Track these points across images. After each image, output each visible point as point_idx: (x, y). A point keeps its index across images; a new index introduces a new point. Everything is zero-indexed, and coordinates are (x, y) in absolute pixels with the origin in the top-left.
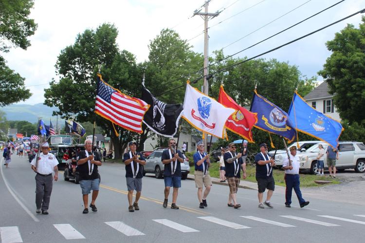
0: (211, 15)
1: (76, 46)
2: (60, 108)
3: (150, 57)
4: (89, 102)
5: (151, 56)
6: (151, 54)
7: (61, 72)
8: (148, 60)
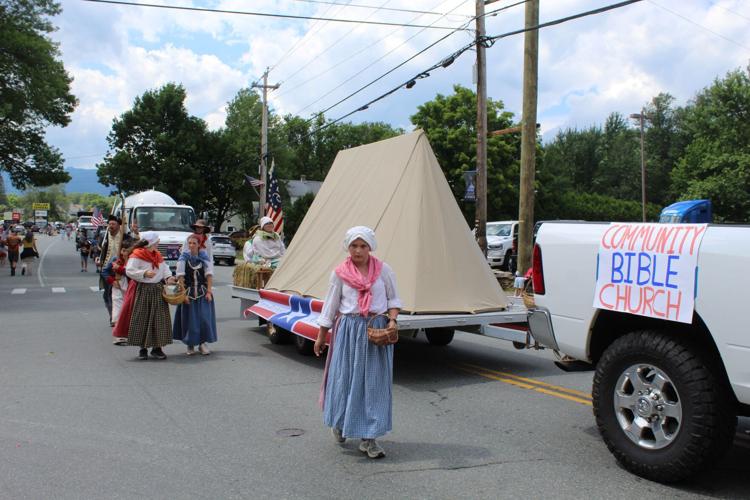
0: (270, 87)
1: (136, 111)
2: (118, 186)
3: (227, 124)
4: (149, 179)
5: (230, 121)
6: (229, 119)
7: (117, 144)
8: (225, 127)
